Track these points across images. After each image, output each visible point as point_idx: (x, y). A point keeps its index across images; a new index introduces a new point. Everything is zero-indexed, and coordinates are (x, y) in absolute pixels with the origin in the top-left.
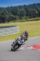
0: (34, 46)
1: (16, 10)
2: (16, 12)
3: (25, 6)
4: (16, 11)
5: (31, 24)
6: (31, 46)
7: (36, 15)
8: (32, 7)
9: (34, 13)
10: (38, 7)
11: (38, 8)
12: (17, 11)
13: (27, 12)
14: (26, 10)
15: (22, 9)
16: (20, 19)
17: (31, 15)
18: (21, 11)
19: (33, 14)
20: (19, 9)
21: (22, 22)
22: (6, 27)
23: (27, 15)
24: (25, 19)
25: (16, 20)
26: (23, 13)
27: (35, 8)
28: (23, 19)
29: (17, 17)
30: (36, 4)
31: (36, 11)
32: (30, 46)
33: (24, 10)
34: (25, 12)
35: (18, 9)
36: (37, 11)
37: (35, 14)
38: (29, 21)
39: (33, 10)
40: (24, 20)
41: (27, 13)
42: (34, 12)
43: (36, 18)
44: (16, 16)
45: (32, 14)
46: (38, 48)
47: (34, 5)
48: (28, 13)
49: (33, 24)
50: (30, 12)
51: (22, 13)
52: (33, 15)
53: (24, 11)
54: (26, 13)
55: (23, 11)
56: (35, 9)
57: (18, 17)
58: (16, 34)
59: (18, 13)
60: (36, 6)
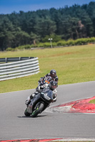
0: (75, 105)
1: (31, 21)
2: (33, 26)
3: (52, 10)
4: (31, 23)
5: (69, 53)
6: (69, 104)
7: (79, 31)
8: (70, 14)
9: (74, 27)
10: (85, 13)
11: (85, 17)
12: (35, 23)
13: (57, 24)
14: (55, 21)
15: (45, 18)
16: (41, 41)
17: (67, 32)
18: (44, 23)
19: (73, 30)
20: (40, 19)
21: (47, 49)
22: (9, 60)
23: (57, 32)
24: (53, 41)
25: (33, 43)
26: (48, 27)
27: (78, 16)
28: (49, 41)
29: (34, 36)
31: (80, 22)
33: (52, 19)
34: (53, 25)
35: (38, 19)
36: (83, 23)
37: (78, 29)
38: (64, 45)
39: (73, 19)
40: (51, 44)
41: (57, 27)
42: (74, 24)
43: (78, 40)
44: (32, 34)
45: (69, 30)
46: (84, 109)
47: (75, 8)
48: (60, 27)
49: (72, 53)
51: (46, 28)
52: (72, 33)
53: (52, 22)
54: (55, 26)
55: (48, 23)
56: (78, 19)
57: (36, 36)
58: (32, 77)
59: (36, 27)
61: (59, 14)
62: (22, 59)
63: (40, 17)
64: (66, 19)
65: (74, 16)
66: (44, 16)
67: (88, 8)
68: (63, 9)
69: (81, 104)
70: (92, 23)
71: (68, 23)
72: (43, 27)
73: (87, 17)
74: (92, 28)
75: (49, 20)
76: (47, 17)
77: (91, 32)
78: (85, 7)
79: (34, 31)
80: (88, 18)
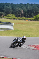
1: (3, 7)
2: (3, 9)
4: (2, 8)
8: (19, 7)
9: (20, 12)
10: (25, 7)
12: (4, 8)
13: (13, 10)
14: (12, 8)
15: (8, 7)
17: (16, 14)
20: (6, 7)
23: (12, 13)
25: (2, 16)
26: (9, 11)
27: (22, 8)
29: (3, 13)
30: (23, 4)
31: (22, 10)
33: (11, 7)
34: (11, 10)
35: (5, 6)
36: (23, 11)
37: (21, 13)
42: (20, 11)
43: (22, 18)
44: (2, 12)
45: (18, 13)
47: (21, 4)
48: (14, 11)
50: (16, 11)
51: (8, 11)
52: (19, 15)
53: (11, 9)
54: (12, 11)
56: (22, 9)
59: (4, 10)
60: (23, 6)
61: (14, 6)
62: (7, 23)
63: (7, 6)
64: (17, 9)
65: (20, 8)
68: (16, 4)
70: (27, 12)
71: (17, 10)
72: (7, 10)
73: (25, 9)
74: (26, 14)
75: (10, 8)
76: (9, 6)
77: (26, 16)
78: (25, 5)
79: (3, 11)
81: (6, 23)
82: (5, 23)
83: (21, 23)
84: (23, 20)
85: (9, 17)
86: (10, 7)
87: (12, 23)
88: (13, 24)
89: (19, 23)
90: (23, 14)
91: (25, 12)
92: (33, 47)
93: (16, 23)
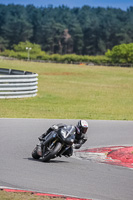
3: (30, 7)
5: (68, 74)
7: (63, 43)
8: (55, 18)
9: (58, 36)
10: (75, 19)
12: (3, 22)
13: (35, 28)
14: (33, 23)
15: (19, 17)
17: (46, 42)
19: (55, 40)
20: (11, 17)
26: (22, 31)
27: (65, 22)
29: (2, 40)
30: (68, 9)
31: (66, 30)
32: (95, 151)
33: (28, 20)
34: (28, 28)
36: (70, 32)
37: (63, 40)
38: (45, 60)
39: (58, 26)
40: (28, 55)
41: (34, 33)
42: (58, 32)
45: (50, 39)
46: (127, 161)
47: (62, 10)
48: (38, 33)
50: (46, 32)
51: (18, 31)
52: (54, 45)
53: (28, 24)
54: (32, 31)
55: (23, 25)
56: (64, 26)
60: (69, 14)
61: (39, 15)
62: (13, 72)
63: (13, 14)
64: (48, 24)
65: (60, 22)
66: (18, 13)
67: (80, 13)
68: (45, 9)
69: (122, 154)
70: (82, 35)
71: (49, 30)
72: (14, 29)
73: (77, 25)
74: (81, 41)
75: (24, 21)
76: (22, 16)
77: (80, 48)
78: (76, 11)
80: (77, 27)
81: (12, 74)
82: (7, 74)
83: (64, 74)
84: (69, 63)
85: (22, 54)
86: (24, 18)
87: (31, 73)
88: (34, 78)
89: (54, 74)
90: (68, 43)
91: (77, 37)
92: (103, 156)
93: (46, 74)
